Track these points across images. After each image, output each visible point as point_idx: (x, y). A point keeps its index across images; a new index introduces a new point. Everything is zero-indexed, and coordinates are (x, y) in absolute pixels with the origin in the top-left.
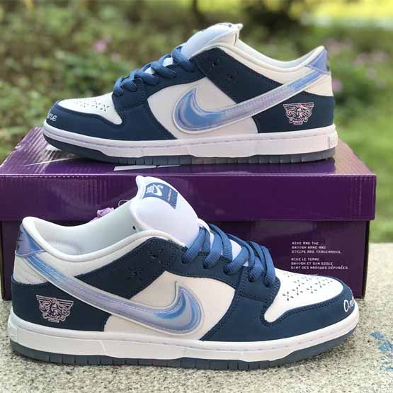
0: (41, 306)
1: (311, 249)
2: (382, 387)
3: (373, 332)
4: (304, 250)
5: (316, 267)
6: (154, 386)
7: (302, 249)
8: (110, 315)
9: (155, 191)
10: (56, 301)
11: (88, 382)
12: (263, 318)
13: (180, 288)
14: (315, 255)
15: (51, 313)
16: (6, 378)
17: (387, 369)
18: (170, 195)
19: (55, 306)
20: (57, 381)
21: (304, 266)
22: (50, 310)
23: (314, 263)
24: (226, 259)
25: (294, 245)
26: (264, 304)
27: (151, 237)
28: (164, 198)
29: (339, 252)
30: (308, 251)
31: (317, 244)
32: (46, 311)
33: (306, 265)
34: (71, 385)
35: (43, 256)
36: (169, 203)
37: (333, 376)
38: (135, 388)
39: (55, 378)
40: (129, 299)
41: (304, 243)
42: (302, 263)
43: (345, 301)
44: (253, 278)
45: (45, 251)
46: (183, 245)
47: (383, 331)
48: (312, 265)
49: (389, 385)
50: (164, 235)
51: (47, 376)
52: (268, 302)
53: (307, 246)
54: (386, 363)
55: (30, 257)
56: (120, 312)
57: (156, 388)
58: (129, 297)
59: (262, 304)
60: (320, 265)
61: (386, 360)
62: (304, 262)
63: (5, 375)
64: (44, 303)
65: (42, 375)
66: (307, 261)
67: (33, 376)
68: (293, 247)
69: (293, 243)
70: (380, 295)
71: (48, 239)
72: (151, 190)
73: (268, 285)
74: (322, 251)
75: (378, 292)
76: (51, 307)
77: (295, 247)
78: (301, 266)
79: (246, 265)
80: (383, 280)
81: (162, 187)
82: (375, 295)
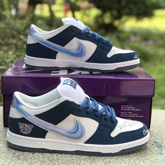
0: (20, 127)
1: (129, 109)
2: (159, 160)
3: (154, 141)
4: (126, 109)
5: (131, 116)
6: (68, 159)
7: (125, 109)
8: (48, 131)
9: (68, 82)
10: (26, 125)
11: (41, 157)
12: (110, 136)
13: (77, 121)
14: (131, 111)
15: (24, 130)
16: (8, 155)
17: (160, 154)
18: (73, 84)
19: (26, 127)
20: (28, 156)
21: (126, 115)
22: (24, 129)
23: (130, 114)
24: (96, 111)
25: (122, 107)
26: (111, 130)
27: (65, 100)
28: (71, 85)
29: (140, 110)
30: (128, 110)
31: (131, 106)
32: (22, 129)
33: (127, 115)
34: (34, 158)
35: (22, 107)
36: (73, 87)
37: (139, 157)
38: (60, 160)
39: (28, 155)
40: (56, 125)
41: (126, 106)
42: (125, 114)
43: (144, 130)
44: (106, 119)
45: (23, 105)
46: (78, 104)
47: (158, 141)
48: (129, 115)
49: (162, 160)
50: (71, 99)
51: (24, 154)
52: (112, 129)
53: (127, 107)
54: (160, 152)
55: (16, 107)
56: (52, 131)
57: (68, 160)
58: (56, 124)
59: (110, 130)
60: (133, 115)
61: (160, 151)
62: (126, 114)
63: (7, 154)
64: (21, 126)
65: (22, 154)
66: (127, 113)
67: (19, 155)
68: (122, 108)
69: (122, 106)
70: (156, 128)
71: (25, 101)
72: (66, 82)
73: (113, 122)
74: (133, 110)
75: (155, 127)
76: (24, 127)
77: (123, 108)
78: (125, 115)
79: (104, 113)
80: (157, 123)
81: (70, 81)
82: (154, 128)
